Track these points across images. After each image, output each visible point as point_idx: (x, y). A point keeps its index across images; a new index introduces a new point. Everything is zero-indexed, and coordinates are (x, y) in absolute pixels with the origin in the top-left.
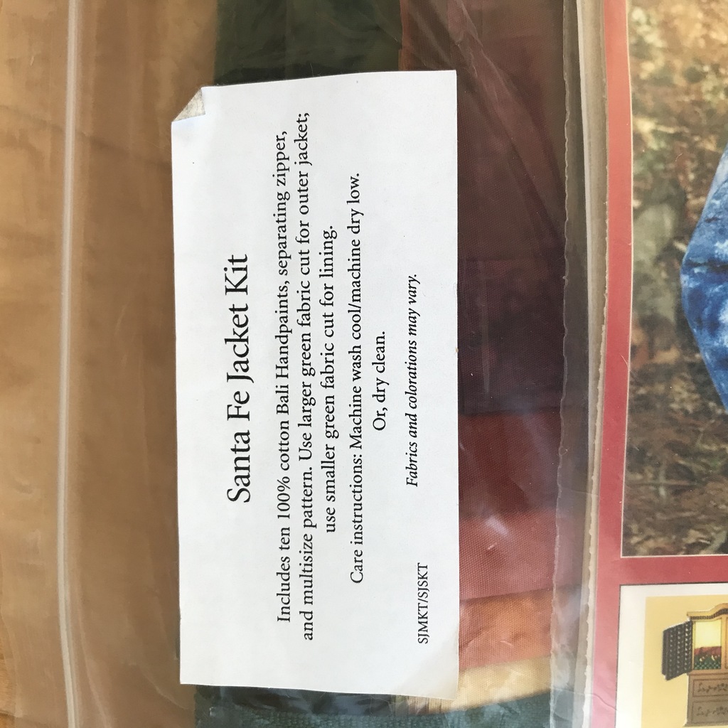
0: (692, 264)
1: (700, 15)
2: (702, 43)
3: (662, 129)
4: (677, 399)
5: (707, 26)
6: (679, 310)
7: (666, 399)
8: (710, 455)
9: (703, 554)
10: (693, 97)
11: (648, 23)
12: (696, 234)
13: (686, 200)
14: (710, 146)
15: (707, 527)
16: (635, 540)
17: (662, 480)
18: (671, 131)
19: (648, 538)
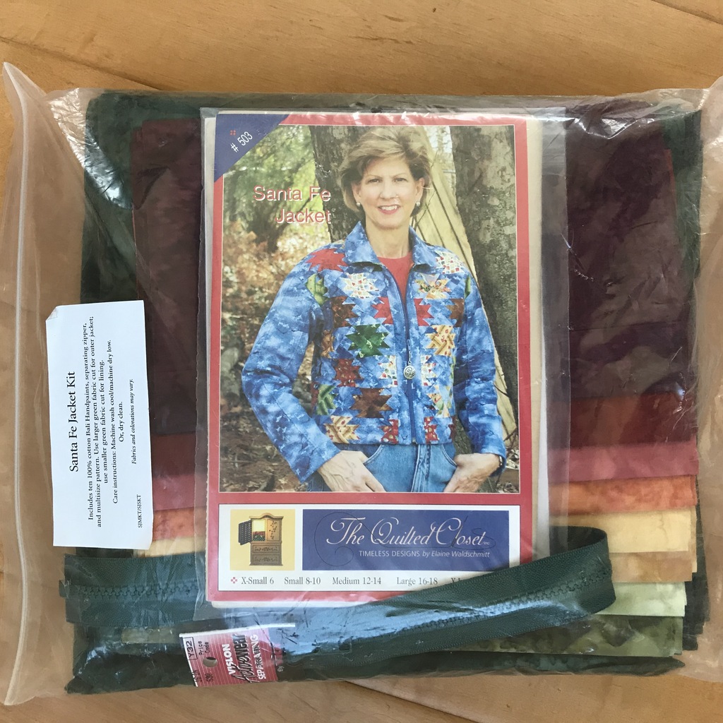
0: (246, 371)
1: (255, 267)
2: (255, 278)
3: (234, 316)
4: (242, 427)
5: (257, 271)
6: (241, 390)
7: (237, 428)
8: (258, 450)
9: (256, 492)
10: (250, 302)
11: (231, 272)
12: (249, 359)
13: (245, 345)
14: (256, 322)
15: (258, 480)
16: (225, 485)
17: (236, 460)
18: (239, 317)
19: (231, 484)
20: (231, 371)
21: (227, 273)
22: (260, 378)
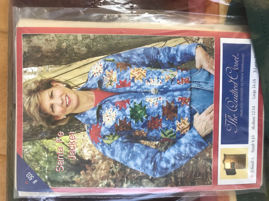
0: (154, 175)
1: (99, 171)
2: (105, 171)
3: (125, 181)
4: (181, 176)
5: (101, 170)
7: (181, 179)
8: (193, 167)
9: (212, 168)
10: (118, 174)
11: (102, 183)
12: (148, 174)
13: (140, 176)
14: (128, 170)
15: (207, 167)
16: (209, 183)
17: (197, 178)
18: (126, 179)
19: (208, 180)
20: (154, 183)
21: (102, 185)
22: (158, 168)
